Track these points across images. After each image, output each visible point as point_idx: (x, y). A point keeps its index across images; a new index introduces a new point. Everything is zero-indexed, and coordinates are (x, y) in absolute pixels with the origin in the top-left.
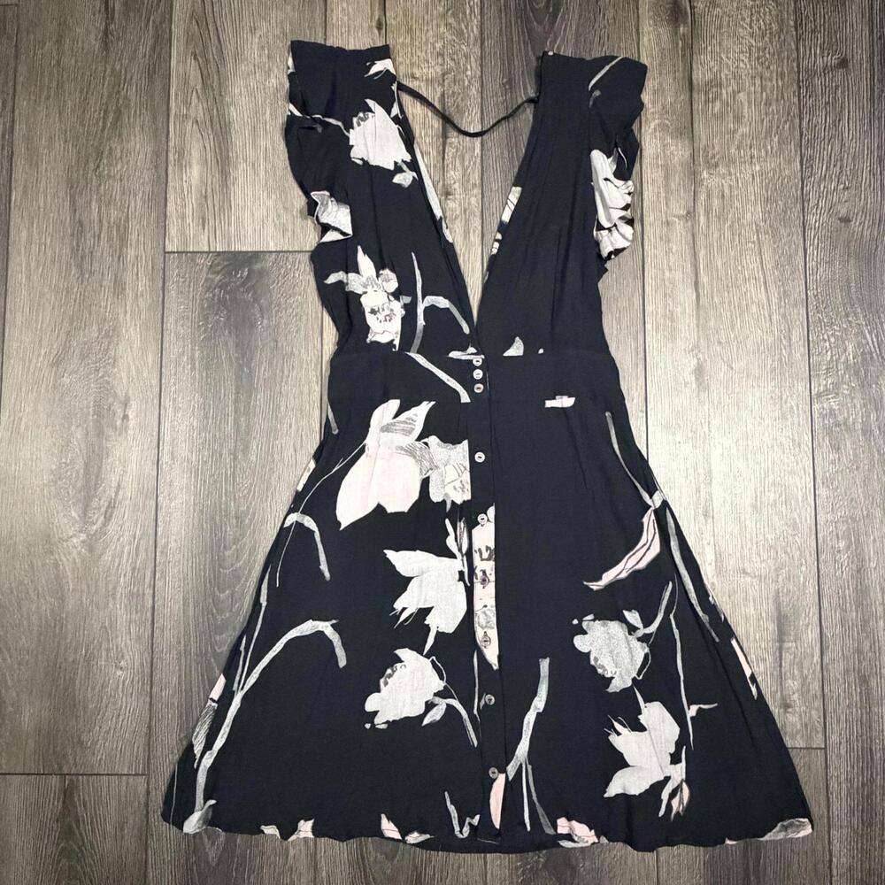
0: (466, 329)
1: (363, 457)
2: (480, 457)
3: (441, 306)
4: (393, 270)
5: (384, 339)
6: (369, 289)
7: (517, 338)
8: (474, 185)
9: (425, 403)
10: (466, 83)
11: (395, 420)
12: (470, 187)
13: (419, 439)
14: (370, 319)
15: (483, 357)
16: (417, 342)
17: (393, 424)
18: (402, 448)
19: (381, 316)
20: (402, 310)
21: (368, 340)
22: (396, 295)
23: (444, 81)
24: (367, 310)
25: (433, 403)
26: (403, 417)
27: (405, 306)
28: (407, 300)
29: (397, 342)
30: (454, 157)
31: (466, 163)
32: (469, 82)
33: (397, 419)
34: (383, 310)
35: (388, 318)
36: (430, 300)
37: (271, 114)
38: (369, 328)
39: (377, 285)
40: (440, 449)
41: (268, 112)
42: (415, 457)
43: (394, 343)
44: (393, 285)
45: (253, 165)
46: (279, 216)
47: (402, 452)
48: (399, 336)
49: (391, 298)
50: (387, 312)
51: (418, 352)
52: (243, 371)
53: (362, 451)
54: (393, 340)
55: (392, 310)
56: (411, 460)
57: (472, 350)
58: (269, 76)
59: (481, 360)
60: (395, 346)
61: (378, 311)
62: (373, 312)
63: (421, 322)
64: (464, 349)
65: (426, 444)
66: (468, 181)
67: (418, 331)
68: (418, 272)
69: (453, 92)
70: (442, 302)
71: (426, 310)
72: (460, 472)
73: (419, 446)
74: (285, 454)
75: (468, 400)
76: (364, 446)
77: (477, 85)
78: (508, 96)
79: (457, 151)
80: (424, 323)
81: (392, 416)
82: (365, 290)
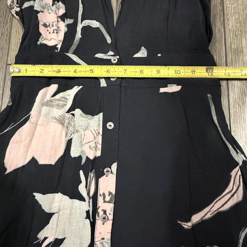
0: (109, 40)
1: (28, 122)
2: (110, 125)
3: (94, 26)
4: (64, 3)
5: (51, 43)
6: (45, 11)
7: (143, 48)
9: (76, 87)
11: (53, 98)
13: (68, 112)
14: (42, 29)
15: (118, 57)
16: (74, 47)
17: (51, 101)
18: (55, 118)
19: (51, 30)
20: (66, 28)
21: (39, 43)
22: (63, 18)
24: (41, 23)
25: (81, 87)
26: (58, 97)
27: (68, 26)
28: (70, 21)
29: (59, 46)
33: (54, 97)
34: (53, 26)
35: (55, 31)
36: (87, 22)
38: (40, 34)
39: (51, 10)
40: (82, 119)
42: (63, 124)
43: (57, 46)
44: (62, 11)
47: (55, 121)
48: (61, 44)
49: (60, 20)
50: (55, 28)
51: (73, 53)
53: (27, 119)
54: (57, 45)
55: (59, 28)
56: (60, 126)
57: (111, 53)
59: (117, 60)
60: (57, 49)
61: (49, 26)
62: (45, 25)
63: (79, 35)
64: (105, 52)
65: (73, 115)
67: (75, 41)
68: (81, 6)
70: (95, 24)
71: (84, 29)
72: (95, 135)
73: (68, 116)
75: (105, 85)
76: (30, 115)
80: (81, 37)
81: (51, 95)
82: (43, 10)
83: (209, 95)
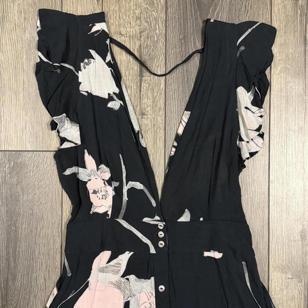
0: (154, 204)
1: (88, 289)
2: (162, 288)
3: (138, 188)
4: (107, 166)
5: (101, 211)
6: (92, 178)
7: (187, 210)
8: (160, 109)
9: (127, 252)
10: (156, 38)
11: (108, 264)
12: (158, 110)
13: (123, 276)
14: (93, 198)
15: (164, 223)
16: (123, 211)
17: (107, 267)
18: (112, 283)
19: (100, 195)
20: (113, 192)
21: (91, 212)
22: (109, 182)
23: (141, 37)
24: (91, 191)
25: (132, 253)
26: (113, 263)
27: (115, 189)
28: (116, 184)
29: (110, 213)
30: (147, 89)
31: (155, 94)
32: (158, 38)
33: (109, 264)
34: (101, 191)
35: (104, 197)
36: (132, 184)
37: (27, 58)
38: (92, 203)
39: (98, 175)
40: (136, 283)
41: (24, 57)
42: (120, 289)
43: (108, 213)
44: (107, 175)
45: (16, 93)
46: (33, 127)
47: (113, 286)
48: (111, 209)
49: (106, 183)
50: (103, 193)
51: (123, 219)
52: (11, 228)
53: (87, 286)
54: (107, 211)
55: (107, 191)
56: (118, 291)
57: (157, 218)
58: (25, 31)
59: (163, 225)
60: (108, 215)
61: (98, 192)
62: (95, 192)
63: (125, 198)
64: (152, 217)
65: (128, 279)
66: (156, 106)
67: (123, 205)
68: (123, 167)
69: (147, 45)
70: (139, 186)
71: (129, 191)
72: (149, 297)
73: (123, 281)
74: (38, 282)
75: (154, 252)
76: (88, 283)
77: (163, 40)
78: (183, 49)
79: (149, 86)
80: (127, 199)
81: (107, 260)
82: (89, 178)
83: (243, 263)
